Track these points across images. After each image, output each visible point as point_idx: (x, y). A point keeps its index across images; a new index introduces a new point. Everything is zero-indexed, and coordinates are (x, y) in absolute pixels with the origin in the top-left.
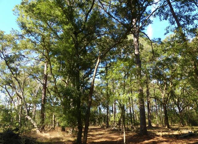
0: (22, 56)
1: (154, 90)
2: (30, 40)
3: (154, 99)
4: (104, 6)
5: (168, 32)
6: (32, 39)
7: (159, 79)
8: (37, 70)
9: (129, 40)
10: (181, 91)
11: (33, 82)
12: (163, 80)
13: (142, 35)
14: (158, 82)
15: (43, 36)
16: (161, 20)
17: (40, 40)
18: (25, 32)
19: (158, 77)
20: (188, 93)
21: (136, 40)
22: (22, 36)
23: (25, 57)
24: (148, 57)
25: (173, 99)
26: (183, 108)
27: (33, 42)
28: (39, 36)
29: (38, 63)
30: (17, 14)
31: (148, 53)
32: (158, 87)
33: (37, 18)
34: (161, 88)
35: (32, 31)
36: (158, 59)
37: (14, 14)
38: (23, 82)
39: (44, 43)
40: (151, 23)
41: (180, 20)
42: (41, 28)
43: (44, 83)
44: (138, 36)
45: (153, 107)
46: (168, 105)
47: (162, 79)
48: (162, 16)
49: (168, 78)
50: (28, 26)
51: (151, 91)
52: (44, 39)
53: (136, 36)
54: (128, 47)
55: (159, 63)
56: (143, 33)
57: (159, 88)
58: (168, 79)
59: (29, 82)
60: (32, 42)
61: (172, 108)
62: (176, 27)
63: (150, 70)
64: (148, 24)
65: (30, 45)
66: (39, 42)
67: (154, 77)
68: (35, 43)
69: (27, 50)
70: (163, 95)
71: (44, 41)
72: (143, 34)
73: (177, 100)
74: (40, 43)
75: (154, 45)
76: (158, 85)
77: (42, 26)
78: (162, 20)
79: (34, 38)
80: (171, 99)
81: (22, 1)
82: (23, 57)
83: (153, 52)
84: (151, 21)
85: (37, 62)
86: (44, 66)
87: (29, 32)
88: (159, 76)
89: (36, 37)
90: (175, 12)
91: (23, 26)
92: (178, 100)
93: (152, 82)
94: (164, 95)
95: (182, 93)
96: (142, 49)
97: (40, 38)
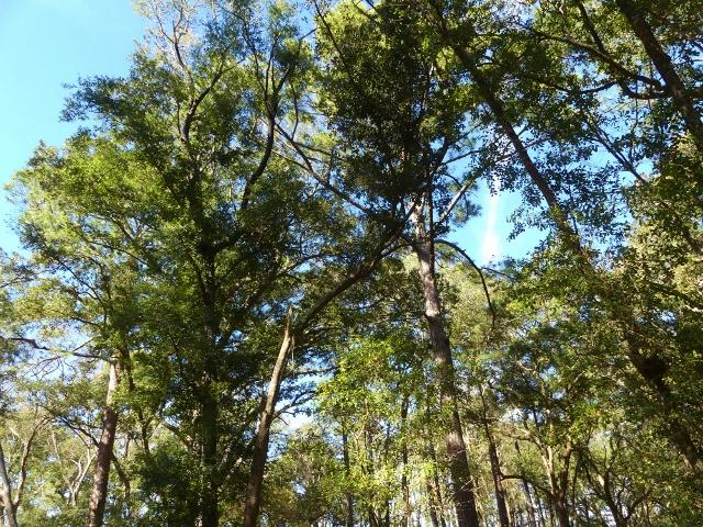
0: (27, 344)
1: (517, 448)
2: (56, 283)
3: (519, 482)
4: (313, 164)
5: (520, 229)
6: (63, 281)
7: (527, 405)
8: (82, 395)
9: (407, 272)
10: (612, 447)
11: (68, 442)
12: (541, 406)
13: (451, 254)
14: (526, 418)
15: (103, 268)
16: (493, 191)
17: (91, 282)
18: (40, 257)
19: (520, 397)
20: (636, 451)
21: (425, 267)
22: (25, 272)
23: (38, 348)
24: (477, 328)
25: (589, 477)
26: (631, 511)
27: (69, 291)
28: (91, 270)
29: (89, 368)
30: (20, 199)
31: (478, 313)
32: (527, 433)
33: (86, 209)
34: (540, 437)
35: (62, 252)
36: (515, 335)
37: (11, 198)
38: (26, 444)
39: (108, 292)
40: (475, 214)
41: (557, 188)
42: (98, 240)
43: (105, 441)
44: (433, 253)
45: (521, 511)
46: (573, 501)
47: (536, 403)
48: (495, 177)
49: (556, 401)
50: (49, 234)
51: (507, 450)
52: (106, 279)
53: (427, 256)
54: (406, 295)
55: (519, 349)
56: (453, 246)
57: (531, 439)
58: (558, 402)
59: (54, 441)
60: (64, 290)
61: (591, 514)
62: (545, 209)
63: (493, 373)
64: (467, 218)
65: (54, 302)
66: (90, 291)
67: (511, 400)
68: (73, 292)
69: (44, 322)
70: (548, 464)
71: (106, 288)
72: (453, 250)
73: (602, 482)
74: (92, 293)
75: (491, 285)
76: (527, 428)
77: (99, 235)
78: (499, 193)
79: (68, 274)
80: (580, 476)
81: (32, 156)
82: (28, 347)
83: (492, 310)
84: (474, 206)
85: (82, 364)
86: (107, 378)
87: (52, 255)
88: (525, 394)
89: (79, 273)
90: (533, 161)
91: (33, 237)
92: (606, 478)
93: (506, 418)
94: (551, 464)
95: (614, 453)
96: (454, 300)
97: (92, 276)
